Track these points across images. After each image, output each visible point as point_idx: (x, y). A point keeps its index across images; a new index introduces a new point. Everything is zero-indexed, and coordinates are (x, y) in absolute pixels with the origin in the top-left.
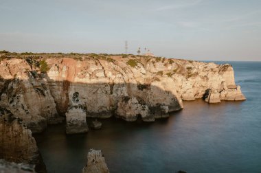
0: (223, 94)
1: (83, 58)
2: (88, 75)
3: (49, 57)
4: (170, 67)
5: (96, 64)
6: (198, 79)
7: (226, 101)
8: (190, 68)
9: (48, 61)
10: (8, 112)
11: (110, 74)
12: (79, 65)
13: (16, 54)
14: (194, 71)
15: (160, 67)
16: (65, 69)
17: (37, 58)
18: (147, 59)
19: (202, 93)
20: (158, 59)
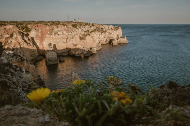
0: (119, 41)
1: (49, 24)
2: (54, 34)
3: (30, 24)
4: (93, 28)
5: (58, 28)
6: (107, 34)
7: (120, 44)
8: (102, 29)
9: (29, 26)
10: (20, 56)
11: (65, 33)
12: (48, 28)
13: (8, 22)
14: (105, 30)
15: (88, 28)
16: (40, 31)
17: (22, 25)
18: (81, 24)
19: (109, 41)
20: (87, 24)
